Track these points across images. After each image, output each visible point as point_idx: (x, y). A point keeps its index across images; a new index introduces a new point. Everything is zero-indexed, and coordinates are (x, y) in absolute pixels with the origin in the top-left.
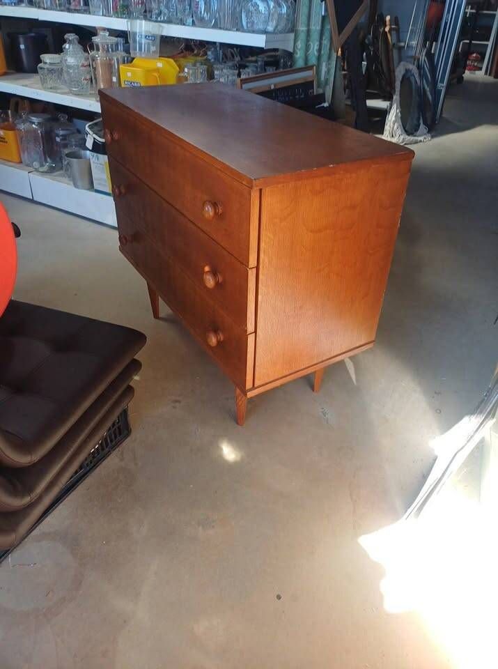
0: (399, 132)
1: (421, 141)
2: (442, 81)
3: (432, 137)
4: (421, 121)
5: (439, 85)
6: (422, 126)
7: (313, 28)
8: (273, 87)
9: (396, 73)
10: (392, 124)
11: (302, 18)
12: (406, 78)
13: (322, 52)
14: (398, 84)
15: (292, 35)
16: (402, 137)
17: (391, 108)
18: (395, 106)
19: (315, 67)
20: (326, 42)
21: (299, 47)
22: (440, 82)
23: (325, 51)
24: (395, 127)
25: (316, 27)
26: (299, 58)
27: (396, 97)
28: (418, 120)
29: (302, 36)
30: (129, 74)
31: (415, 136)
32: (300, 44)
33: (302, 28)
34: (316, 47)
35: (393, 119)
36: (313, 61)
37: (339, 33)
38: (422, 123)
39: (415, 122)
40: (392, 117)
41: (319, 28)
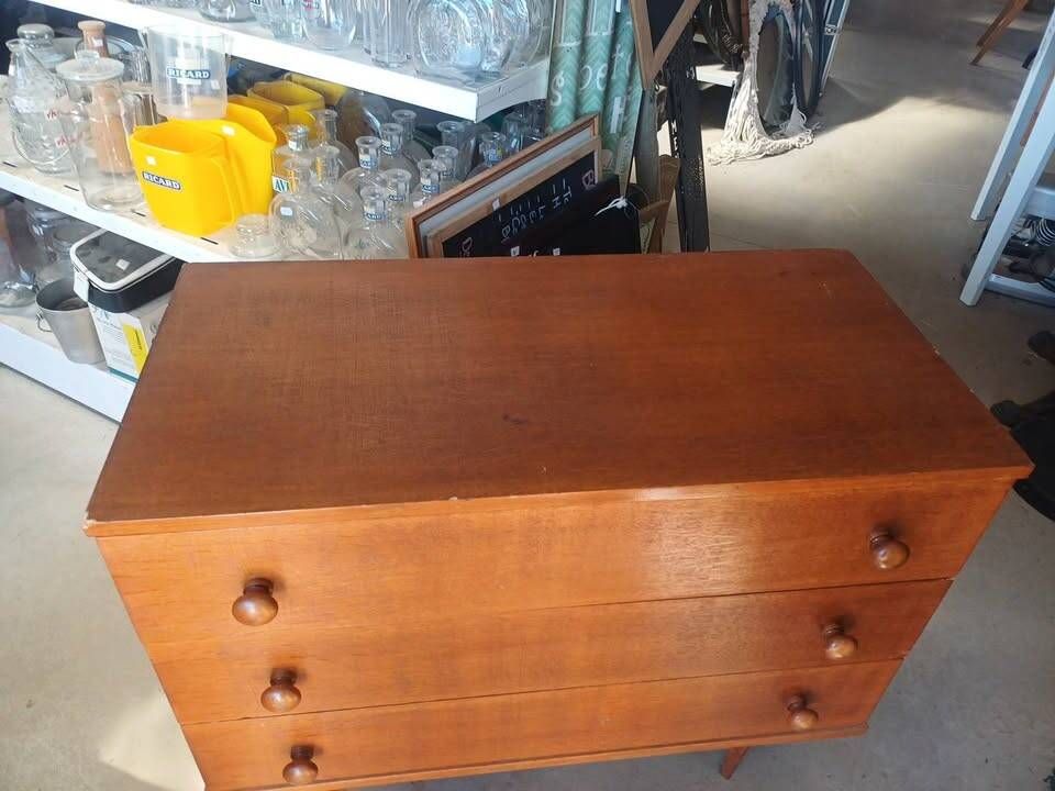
0: (755, 132)
1: (794, 147)
2: (834, 21)
3: (815, 133)
4: (794, 100)
5: (828, 28)
6: (796, 114)
7: (593, 34)
8: (496, 205)
9: (752, 17)
10: (740, 119)
11: (571, 22)
12: (770, 24)
13: (614, 77)
14: (754, 39)
15: (545, 63)
16: (760, 143)
17: (740, 85)
18: (747, 83)
19: (596, 120)
20: (623, 55)
21: (561, 85)
22: (830, 23)
23: (621, 73)
24: (748, 124)
25: (600, 33)
26: (562, 105)
27: (750, 65)
28: (789, 97)
29: (568, 61)
30: (151, 161)
31: (783, 136)
32: (564, 80)
33: (569, 44)
34: (601, 75)
35: (745, 108)
36: (592, 104)
37: (655, 45)
38: (795, 107)
39: (783, 103)
40: (742, 106)
41: (607, 33)
